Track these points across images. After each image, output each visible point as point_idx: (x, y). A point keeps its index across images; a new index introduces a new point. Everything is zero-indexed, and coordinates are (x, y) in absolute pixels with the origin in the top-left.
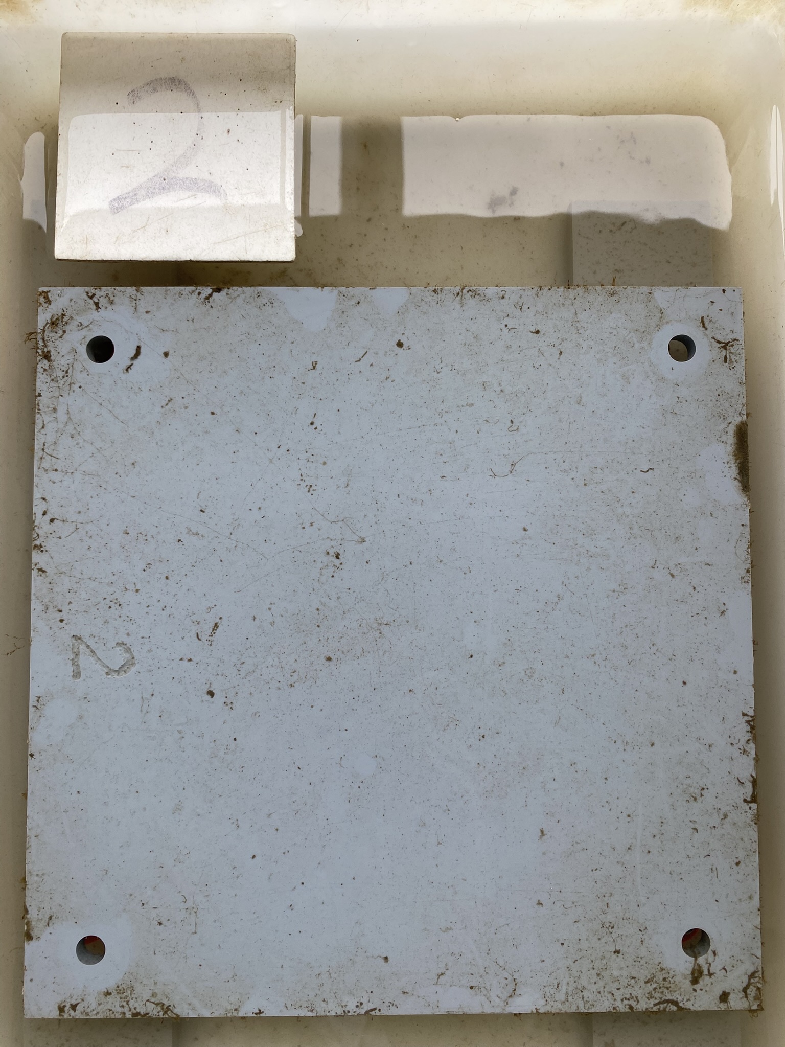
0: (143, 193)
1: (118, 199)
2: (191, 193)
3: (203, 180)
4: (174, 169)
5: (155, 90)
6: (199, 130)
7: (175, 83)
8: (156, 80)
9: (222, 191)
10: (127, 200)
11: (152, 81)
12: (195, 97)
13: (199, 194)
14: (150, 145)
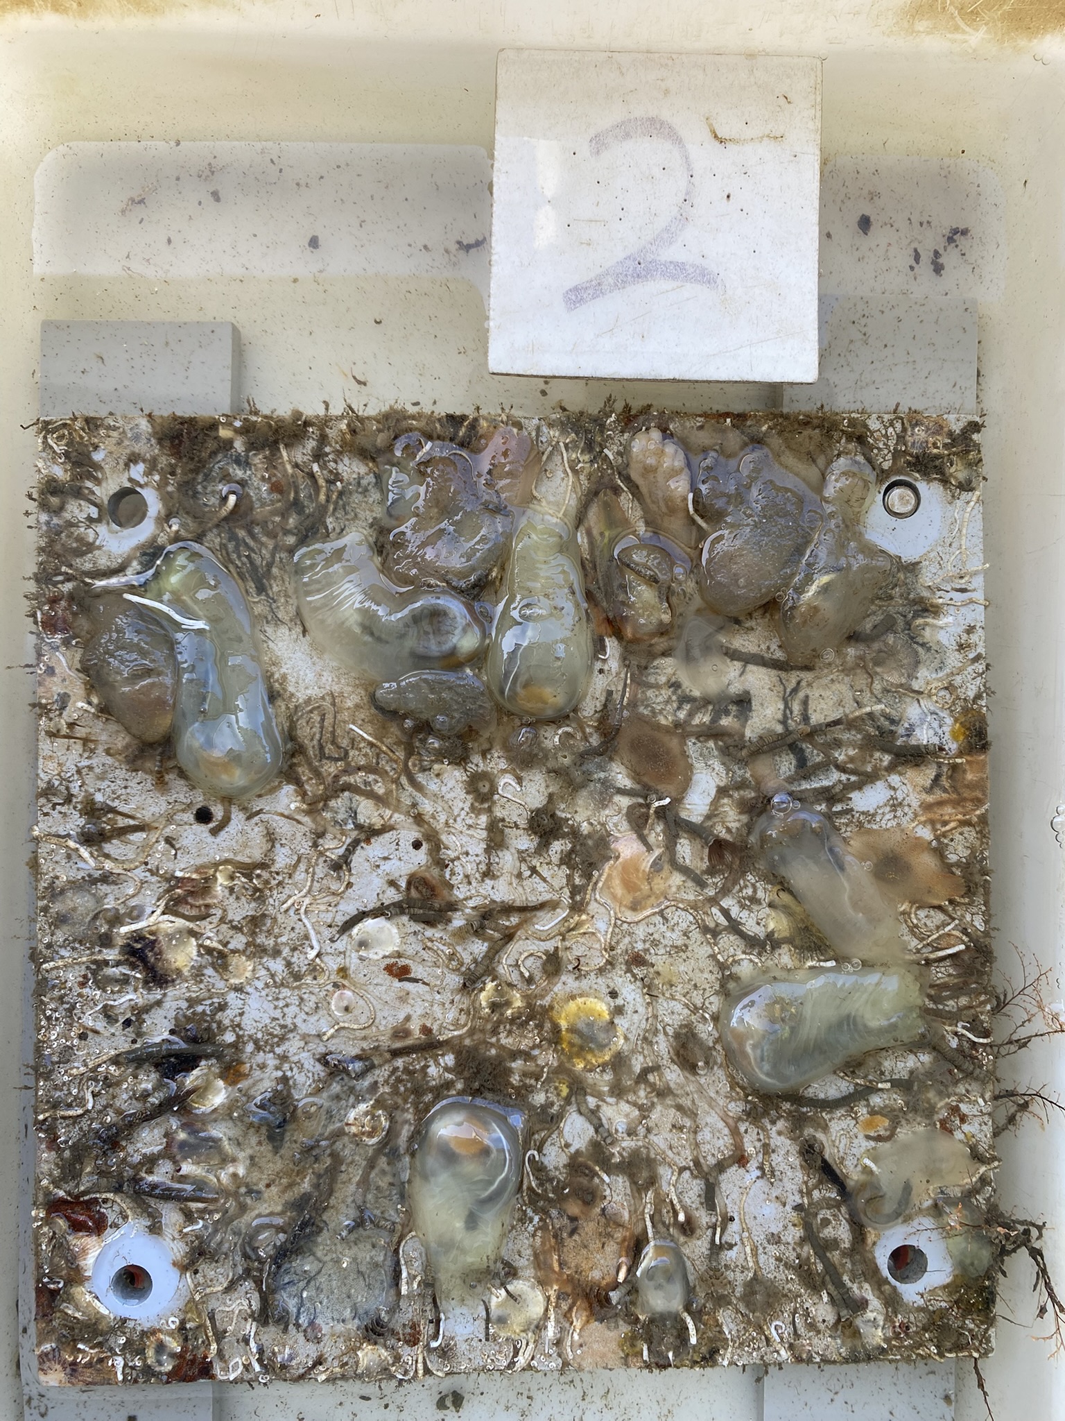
0: (611, 281)
1: (576, 289)
2: (674, 284)
3: (693, 266)
4: (654, 248)
5: (627, 135)
6: (687, 194)
7: (656, 127)
8: (630, 120)
9: (719, 281)
10: (590, 291)
11: (623, 123)
12: (684, 146)
13: (688, 285)
14: (621, 214)
